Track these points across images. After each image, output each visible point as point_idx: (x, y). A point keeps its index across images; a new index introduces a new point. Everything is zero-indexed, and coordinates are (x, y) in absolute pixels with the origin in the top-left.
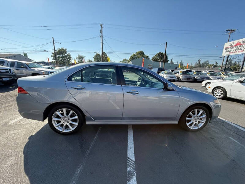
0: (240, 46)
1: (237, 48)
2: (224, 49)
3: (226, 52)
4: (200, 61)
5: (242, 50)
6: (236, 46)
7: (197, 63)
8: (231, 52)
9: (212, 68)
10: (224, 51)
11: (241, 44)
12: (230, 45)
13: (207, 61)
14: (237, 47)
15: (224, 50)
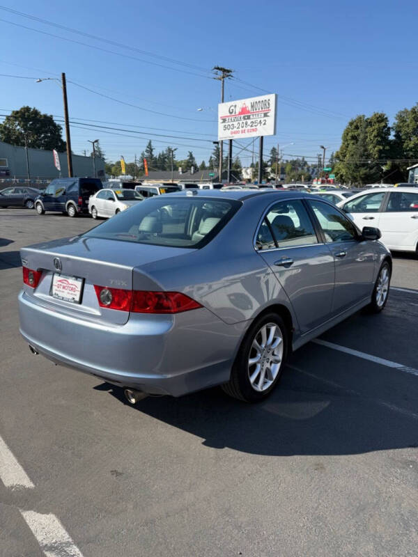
0: (249, 118)
1: (244, 121)
2: (220, 121)
3: (225, 128)
4: (150, 149)
5: (254, 127)
6: (242, 116)
7: (146, 154)
8: (235, 129)
9: (192, 172)
10: (221, 126)
11: (249, 112)
12: (230, 112)
13: (170, 150)
14: (244, 118)
15: (219, 123)
